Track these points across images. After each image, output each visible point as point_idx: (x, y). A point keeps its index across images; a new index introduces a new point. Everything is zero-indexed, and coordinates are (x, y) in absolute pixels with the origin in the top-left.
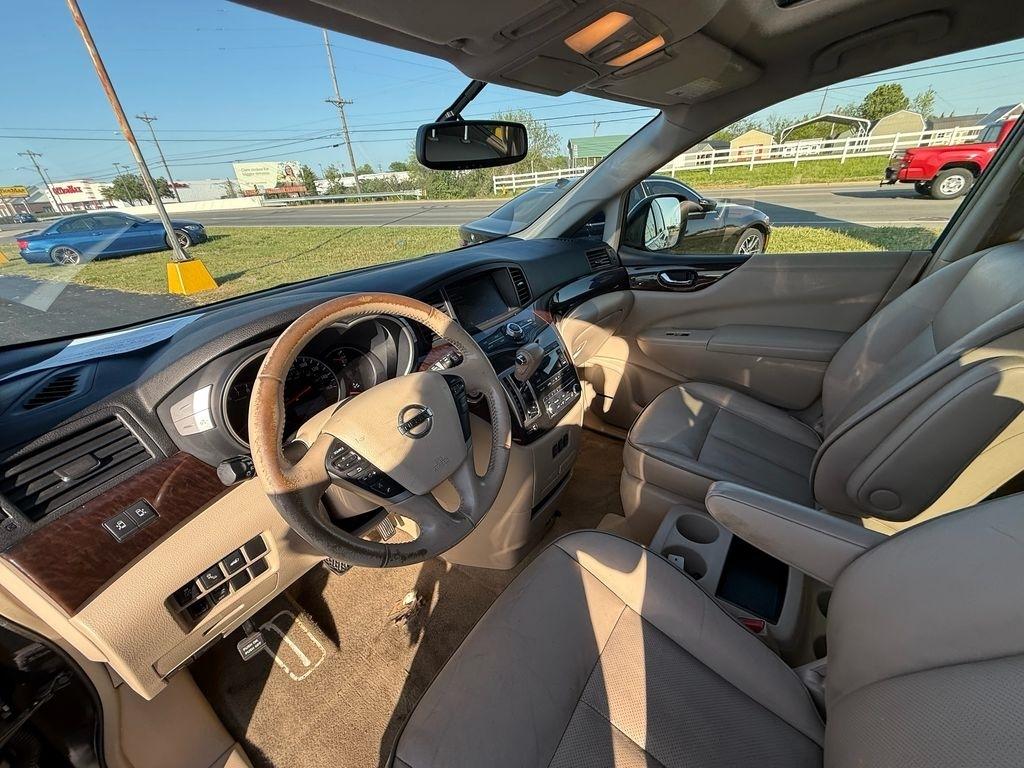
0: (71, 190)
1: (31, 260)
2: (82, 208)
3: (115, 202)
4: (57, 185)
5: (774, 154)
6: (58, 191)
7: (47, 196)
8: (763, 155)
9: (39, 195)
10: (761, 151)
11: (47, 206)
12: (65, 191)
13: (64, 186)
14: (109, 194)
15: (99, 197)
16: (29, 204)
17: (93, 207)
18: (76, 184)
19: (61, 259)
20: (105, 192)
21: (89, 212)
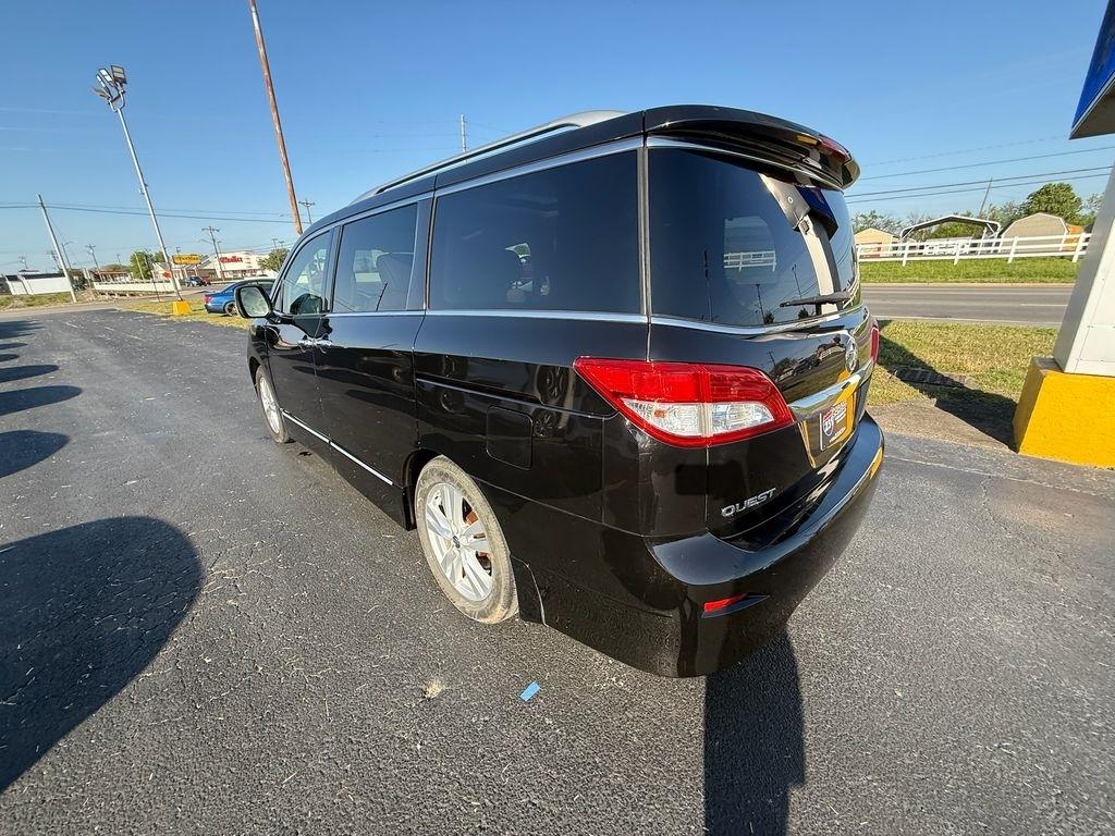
0: (235, 260)
1: (210, 311)
2: (240, 275)
3: (267, 272)
4: (224, 255)
5: (895, 252)
6: (223, 260)
7: (215, 265)
8: (882, 253)
9: (209, 262)
10: (879, 249)
11: (213, 272)
12: (229, 261)
13: (229, 256)
14: (263, 265)
15: (255, 266)
16: (199, 270)
17: (249, 275)
18: (238, 255)
19: (230, 310)
20: (261, 262)
21: (246, 279)
